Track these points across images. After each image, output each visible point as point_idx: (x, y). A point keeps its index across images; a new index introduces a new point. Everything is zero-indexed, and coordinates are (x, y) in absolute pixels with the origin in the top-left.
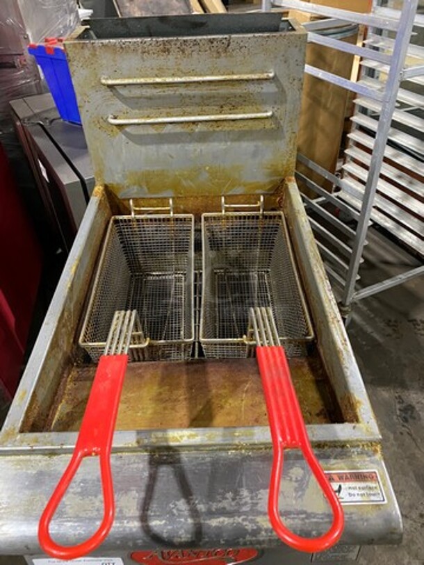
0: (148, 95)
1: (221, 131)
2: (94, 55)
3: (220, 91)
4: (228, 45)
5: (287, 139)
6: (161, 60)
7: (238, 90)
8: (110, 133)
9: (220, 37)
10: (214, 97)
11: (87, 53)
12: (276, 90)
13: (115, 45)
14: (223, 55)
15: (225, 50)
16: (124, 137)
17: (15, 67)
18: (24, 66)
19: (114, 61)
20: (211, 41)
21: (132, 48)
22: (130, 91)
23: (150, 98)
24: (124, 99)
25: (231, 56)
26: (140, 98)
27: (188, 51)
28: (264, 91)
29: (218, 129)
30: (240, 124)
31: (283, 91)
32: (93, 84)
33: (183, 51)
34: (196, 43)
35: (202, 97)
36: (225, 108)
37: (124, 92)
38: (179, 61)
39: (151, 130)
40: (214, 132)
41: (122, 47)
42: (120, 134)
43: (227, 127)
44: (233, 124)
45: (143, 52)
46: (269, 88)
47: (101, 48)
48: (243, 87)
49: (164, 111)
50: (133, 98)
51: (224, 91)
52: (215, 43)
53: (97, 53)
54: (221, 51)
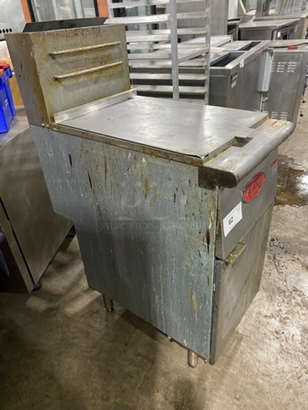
0: (71, 60)
2: (44, 39)
4: (100, 30)
6: (75, 40)
7: (106, 53)
8: (55, 86)
9: (96, 26)
11: (41, 38)
12: (119, 51)
13: (53, 33)
14: (98, 35)
15: (99, 33)
16: (62, 88)
20: (93, 29)
21: (62, 34)
22: (63, 59)
23: (72, 62)
24: (61, 65)
25: (101, 36)
26: (68, 62)
27: (85, 34)
29: (102, 75)
30: (109, 71)
32: (45, 57)
33: (83, 35)
34: (87, 30)
35: (93, 59)
37: (60, 60)
38: (82, 40)
39: (74, 81)
40: (100, 77)
41: (57, 34)
42: (60, 86)
43: (105, 73)
44: (106, 71)
45: (67, 36)
46: (116, 51)
47: (47, 35)
48: (108, 51)
49: (79, 68)
50: (64, 63)
51: (101, 54)
52: (95, 30)
53: (46, 38)
54: (97, 33)
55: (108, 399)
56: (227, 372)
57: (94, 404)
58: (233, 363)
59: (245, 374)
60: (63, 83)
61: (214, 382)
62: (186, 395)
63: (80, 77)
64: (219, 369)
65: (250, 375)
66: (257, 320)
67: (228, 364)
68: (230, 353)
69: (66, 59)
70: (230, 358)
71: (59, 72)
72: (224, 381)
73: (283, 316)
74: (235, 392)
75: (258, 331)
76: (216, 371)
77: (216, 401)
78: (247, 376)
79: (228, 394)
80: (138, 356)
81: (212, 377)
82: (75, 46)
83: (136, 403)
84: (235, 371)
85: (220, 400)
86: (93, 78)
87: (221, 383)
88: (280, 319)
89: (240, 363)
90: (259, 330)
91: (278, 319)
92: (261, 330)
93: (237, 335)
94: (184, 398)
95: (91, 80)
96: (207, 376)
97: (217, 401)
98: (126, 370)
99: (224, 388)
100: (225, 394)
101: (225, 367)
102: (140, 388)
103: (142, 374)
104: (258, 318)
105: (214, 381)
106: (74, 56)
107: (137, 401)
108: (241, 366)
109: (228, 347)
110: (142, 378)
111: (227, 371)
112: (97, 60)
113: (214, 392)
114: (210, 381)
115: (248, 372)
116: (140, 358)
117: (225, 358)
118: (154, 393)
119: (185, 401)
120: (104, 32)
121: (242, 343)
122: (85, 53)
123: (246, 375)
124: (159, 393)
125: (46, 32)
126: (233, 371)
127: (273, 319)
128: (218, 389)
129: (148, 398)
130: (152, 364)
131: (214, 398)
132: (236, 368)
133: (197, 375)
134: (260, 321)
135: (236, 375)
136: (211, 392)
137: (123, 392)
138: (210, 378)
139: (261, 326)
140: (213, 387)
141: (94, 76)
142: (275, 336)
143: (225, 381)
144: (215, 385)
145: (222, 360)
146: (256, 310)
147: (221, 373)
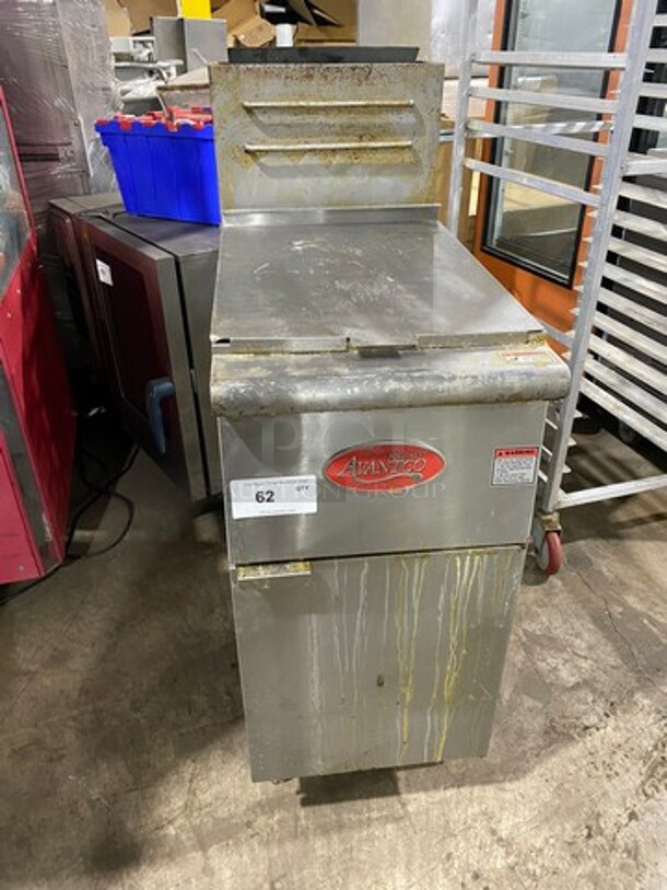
0: (288, 122)
1: (358, 164)
2: (237, 79)
3: (359, 120)
4: (370, 73)
5: (426, 174)
6: (304, 86)
7: (378, 120)
8: (243, 163)
9: (362, 65)
10: (353, 126)
11: (230, 76)
12: (414, 120)
13: (259, 69)
14: (364, 83)
15: (367, 78)
16: (258, 168)
17: (58, 160)
18: (69, 159)
19: (257, 84)
20: (353, 69)
21: (276, 72)
22: (270, 118)
23: (289, 126)
24: (263, 127)
25: (372, 84)
26: (279, 125)
27: (330, 77)
28: (404, 121)
29: (356, 161)
30: (379, 156)
31: (421, 122)
32: (233, 109)
33: (326, 77)
34: (338, 70)
35: (341, 126)
36: (364, 138)
37: (262, 118)
38: (322, 88)
39: (286, 161)
40: (352, 164)
41: (266, 72)
42: (254, 165)
43: (365, 158)
44: (371, 155)
45: (287, 77)
46: (407, 118)
47: (245, 72)
48: (382, 116)
49: (302, 140)
50: (272, 125)
51: (364, 120)
52: (357, 71)
53: (242, 77)
54: (362, 78)
55: (136, 710)
56: (307, 838)
57: (119, 701)
58: (335, 837)
59: (330, 871)
60: (262, 160)
61: (272, 829)
62: (219, 803)
63: (303, 156)
64: (303, 822)
65: (337, 882)
66: (469, 821)
67: (325, 830)
68: (350, 819)
69: (276, 118)
70: (340, 826)
71: (257, 139)
72: (287, 843)
73: (531, 866)
74: (284, 876)
75: (444, 838)
76: (297, 819)
77: (241, 856)
78: (330, 878)
79: (270, 867)
80: (229, 694)
81: (280, 822)
82: (302, 97)
83: (156, 747)
84: (322, 849)
85: (249, 861)
86: (335, 162)
87: (280, 842)
88: (517, 864)
89: (345, 850)
90: (448, 841)
91: (512, 859)
92: (454, 843)
93: (399, 806)
94: (211, 804)
95: (327, 167)
96: (276, 812)
97: (245, 858)
98: (195, 697)
99: (276, 852)
100: (267, 862)
101: (315, 830)
102: (182, 735)
103: (204, 721)
104: (475, 820)
105: (276, 827)
106: (295, 114)
107: (160, 746)
108: (341, 855)
109: (358, 808)
110: (197, 726)
111: (311, 837)
112: (351, 130)
113: (255, 842)
114: (271, 821)
115: (339, 874)
116: (227, 698)
117: (334, 817)
118: (188, 758)
119: (207, 809)
120: (382, 76)
121: (390, 827)
122: (324, 113)
123: (331, 874)
124: (193, 765)
125: (242, 66)
126: (319, 846)
127: (502, 851)
128: (266, 844)
129: (173, 756)
130: (230, 722)
131: (245, 848)
132: (330, 849)
133: (264, 797)
134: (469, 828)
135: (317, 858)
136: (252, 836)
137: (161, 719)
138: (276, 818)
139: (459, 838)
140: (265, 834)
141: (338, 160)
142: (464, 877)
143: (289, 847)
144: (268, 835)
145: (325, 816)
146: (492, 804)
147: (299, 830)
